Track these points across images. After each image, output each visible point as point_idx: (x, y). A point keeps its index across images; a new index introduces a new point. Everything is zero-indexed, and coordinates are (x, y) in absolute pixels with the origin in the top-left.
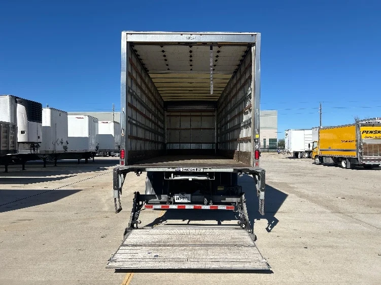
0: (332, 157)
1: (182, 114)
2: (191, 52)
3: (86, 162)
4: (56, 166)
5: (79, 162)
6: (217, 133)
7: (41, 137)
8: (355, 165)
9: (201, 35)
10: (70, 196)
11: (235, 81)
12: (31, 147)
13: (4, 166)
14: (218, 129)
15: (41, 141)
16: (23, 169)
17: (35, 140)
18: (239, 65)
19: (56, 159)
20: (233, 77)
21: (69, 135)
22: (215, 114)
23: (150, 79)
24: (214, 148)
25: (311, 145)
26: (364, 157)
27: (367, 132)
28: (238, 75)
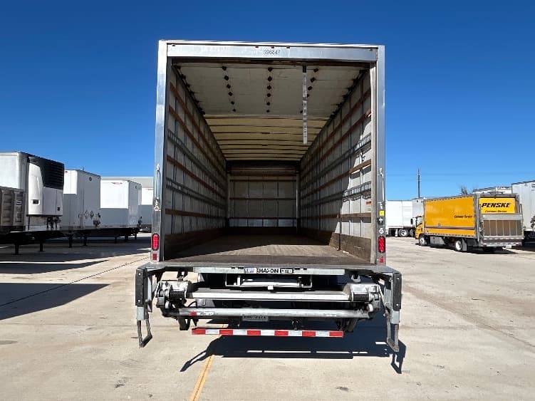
0: (442, 237)
1: (251, 178)
2: (270, 79)
3: (126, 240)
4: (85, 245)
5: (116, 242)
6: (299, 204)
7: (61, 209)
8: (473, 247)
9: (288, 47)
10: (88, 295)
11: (330, 130)
12: (48, 221)
13: (13, 245)
14: (300, 199)
15: (62, 214)
16: (41, 250)
17: (52, 212)
18: (341, 106)
19: (85, 237)
20: (327, 125)
21: (102, 206)
22: (297, 178)
23: (207, 126)
24: (296, 225)
25: (414, 220)
26: (486, 237)
27: (488, 205)
28: (337, 122)
